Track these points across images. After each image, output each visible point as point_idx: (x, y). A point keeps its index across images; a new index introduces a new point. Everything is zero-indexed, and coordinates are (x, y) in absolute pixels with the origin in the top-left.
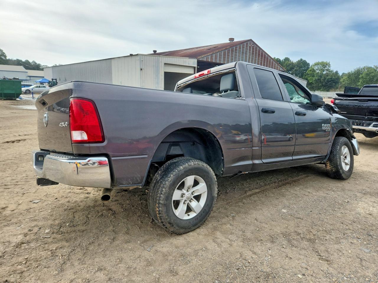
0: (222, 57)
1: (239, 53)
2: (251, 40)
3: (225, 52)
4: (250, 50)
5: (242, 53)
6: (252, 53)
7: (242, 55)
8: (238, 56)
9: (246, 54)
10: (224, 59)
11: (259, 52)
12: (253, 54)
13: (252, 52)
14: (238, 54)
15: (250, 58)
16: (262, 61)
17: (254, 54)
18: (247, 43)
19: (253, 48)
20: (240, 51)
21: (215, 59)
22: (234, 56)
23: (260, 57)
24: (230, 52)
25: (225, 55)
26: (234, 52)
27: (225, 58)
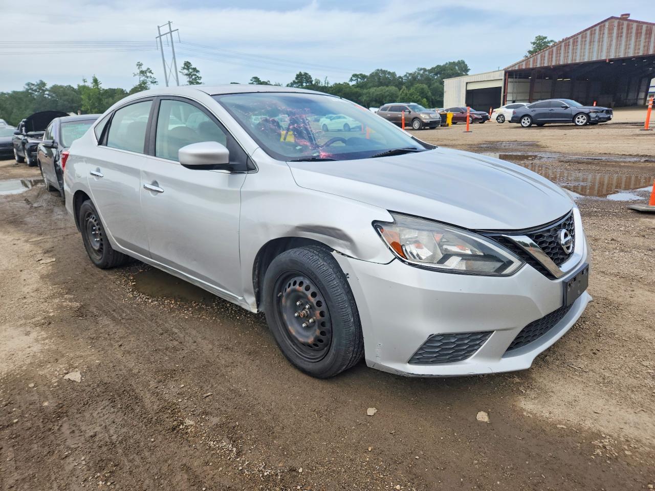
0: (546, 58)
1: (581, 45)
2: (612, 18)
3: (552, 50)
4: (610, 33)
5: (590, 42)
6: (617, 37)
7: (590, 45)
8: (581, 49)
9: (600, 40)
10: (550, 59)
11: (637, 30)
12: (619, 36)
13: (618, 34)
14: (579, 47)
15: (610, 45)
16: (649, 42)
17: (621, 36)
18: (603, 24)
19: (618, 29)
20: (585, 41)
21: (533, 63)
22: (570, 51)
23: (643, 37)
24: (563, 48)
25: (552, 54)
26: (571, 47)
27: (552, 58)
